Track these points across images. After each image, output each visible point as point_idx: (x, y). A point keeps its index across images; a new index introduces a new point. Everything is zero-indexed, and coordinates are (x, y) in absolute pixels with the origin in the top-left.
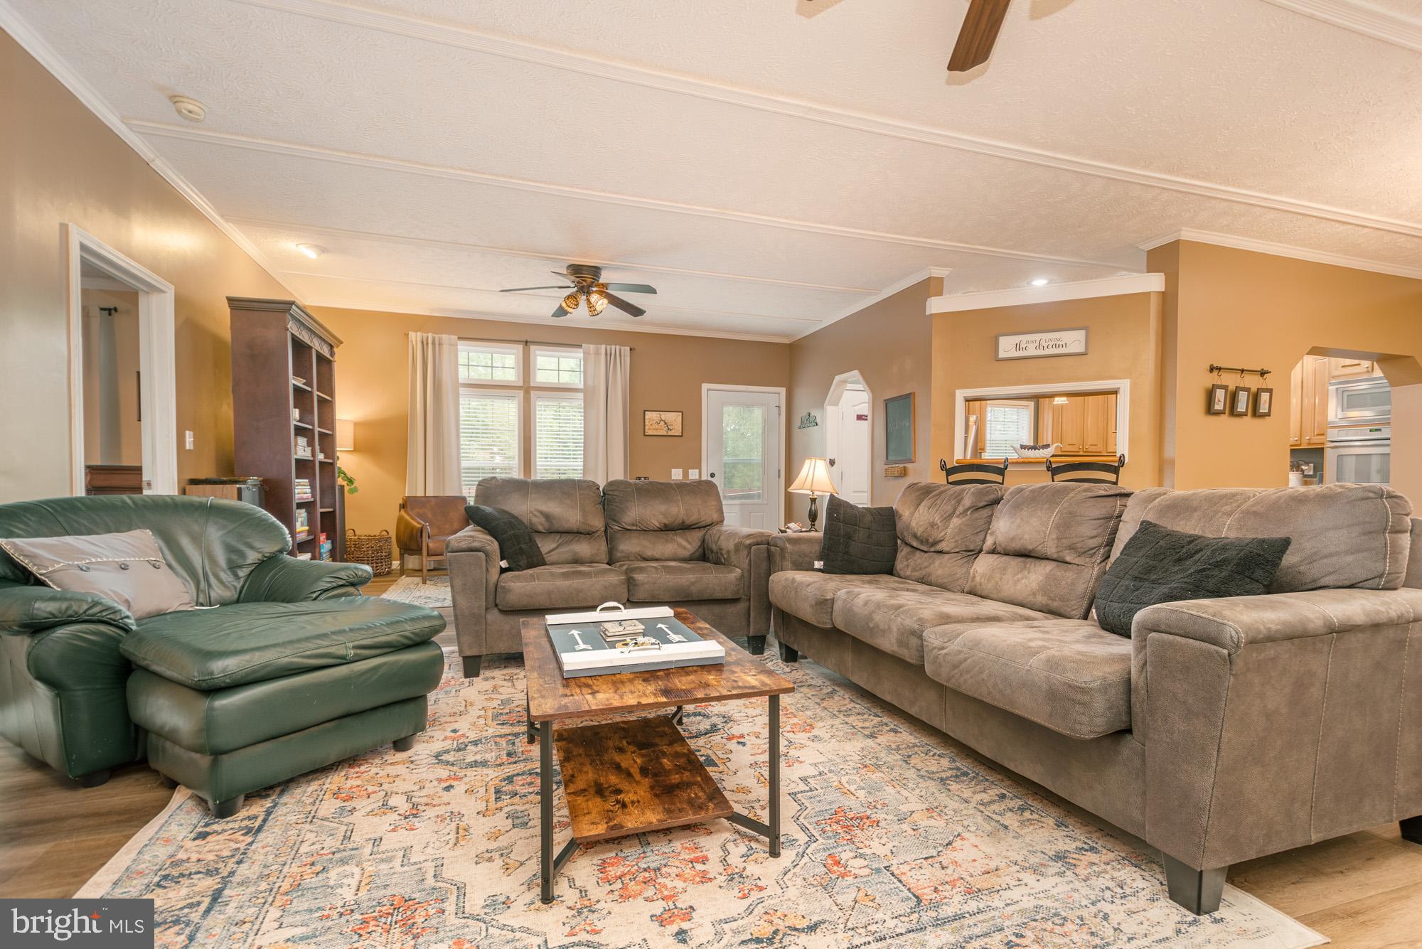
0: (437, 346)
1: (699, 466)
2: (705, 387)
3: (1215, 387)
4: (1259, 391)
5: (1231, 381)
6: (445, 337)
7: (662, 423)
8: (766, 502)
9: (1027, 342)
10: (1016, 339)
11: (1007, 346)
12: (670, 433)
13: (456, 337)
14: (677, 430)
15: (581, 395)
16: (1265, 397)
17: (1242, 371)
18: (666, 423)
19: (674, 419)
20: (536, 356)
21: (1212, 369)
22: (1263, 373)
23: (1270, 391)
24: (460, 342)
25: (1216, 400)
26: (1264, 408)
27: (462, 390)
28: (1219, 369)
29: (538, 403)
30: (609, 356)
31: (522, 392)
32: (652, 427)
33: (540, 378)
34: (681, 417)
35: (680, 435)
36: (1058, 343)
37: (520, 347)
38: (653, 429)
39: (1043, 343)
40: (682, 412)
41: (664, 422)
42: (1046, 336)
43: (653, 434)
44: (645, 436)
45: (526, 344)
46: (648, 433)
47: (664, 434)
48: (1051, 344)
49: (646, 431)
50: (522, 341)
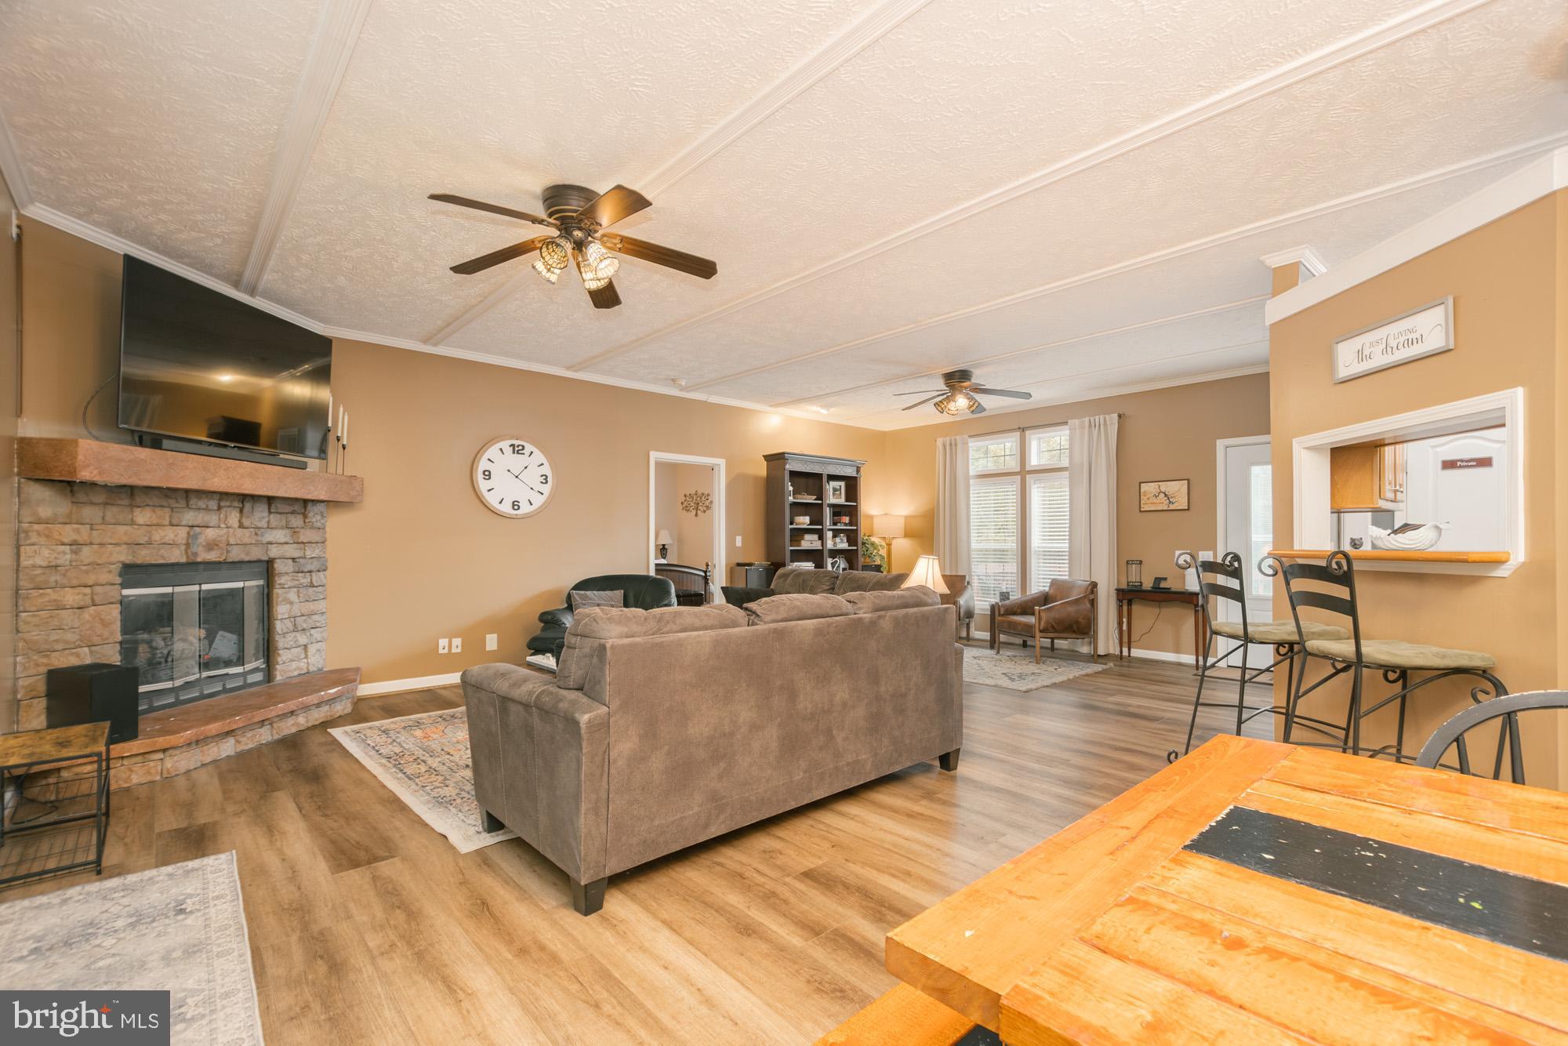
0: (953, 447)
1: (1214, 548)
2: (1221, 444)
6: (959, 436)
7: (1162, 495)
11: (1347, 357)
12: (1172, 507)
13: (966, 436)
14: (1182, 503)
15: (1066, 474)
18: (1166, 495)
19: (1178, 489)
20: (1030, 439)
24: (970, 440)
27: (972, 482)
29: (1033, 487)
30: (1093, 428)
31: (1019, 477)
32: (1150, 501)
33: (1034, 461)
34: (1186, 487)
35: (1186, 508)
36: (1410, 336)
37: (1018, 434)
38: (1152, 503)
39: (1393, 343)
40: (1188, 480)
41: (1165, 493)
42: (1393, 329)
43: (1152, 509)
44: (1140, 511)
45: (1023, 430)
46: (1145, 508)
47: (1166, 508)
48: (1402, 339)
49: (1142, 506)
50: (1019, 428)
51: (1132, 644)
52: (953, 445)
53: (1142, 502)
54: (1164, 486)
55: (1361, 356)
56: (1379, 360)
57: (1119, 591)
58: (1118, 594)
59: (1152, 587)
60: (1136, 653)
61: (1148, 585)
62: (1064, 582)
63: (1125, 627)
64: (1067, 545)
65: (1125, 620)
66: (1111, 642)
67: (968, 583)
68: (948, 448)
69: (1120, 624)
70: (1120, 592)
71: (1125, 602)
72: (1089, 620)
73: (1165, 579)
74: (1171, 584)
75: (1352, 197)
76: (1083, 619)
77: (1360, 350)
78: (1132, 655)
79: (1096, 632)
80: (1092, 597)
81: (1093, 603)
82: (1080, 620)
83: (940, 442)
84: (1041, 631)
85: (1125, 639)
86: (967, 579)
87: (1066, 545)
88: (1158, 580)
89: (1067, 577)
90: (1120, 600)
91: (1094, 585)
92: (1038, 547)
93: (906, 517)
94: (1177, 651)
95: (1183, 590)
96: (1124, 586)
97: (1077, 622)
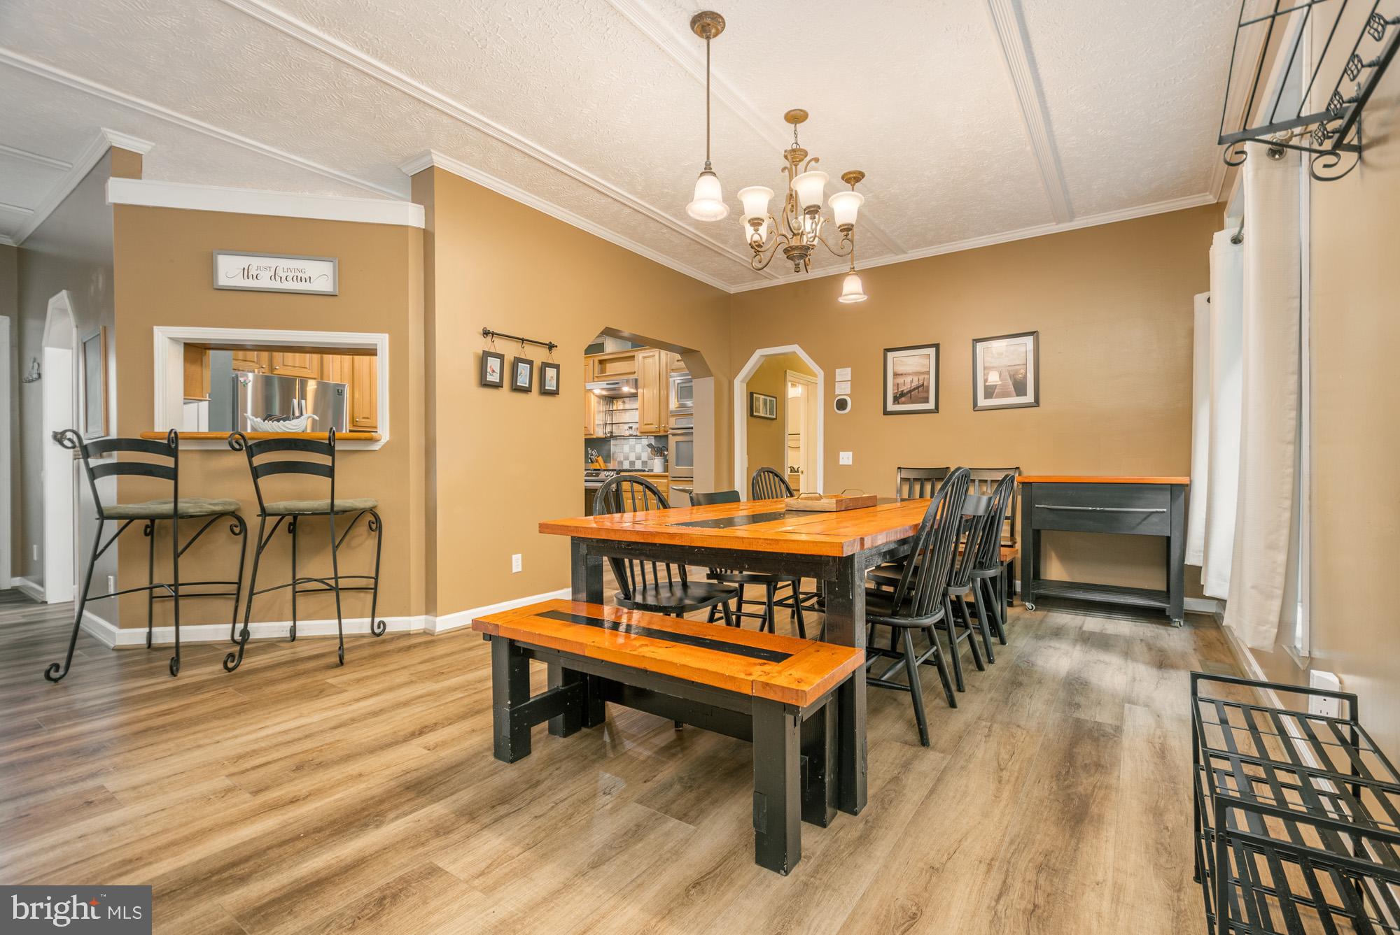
3: (486, 355)
4: (545, 365)
5: (510, 350)
9: (258, 268)
10: (243, 261)
11: (230, 270)
16: (551, 373)
17: (523, 340)
21: (486, 333)
22: (551, 347)
23: (557, 367)
25: (489, 370)
26: (551, 386)
28: (493, 334)
36: (300, 275)
39: (280, 273)
42: (283, 264)
48: (291, 275)
55: (246, 272)
56: (265, 282)
75: (248, 140)
77: (246, 268)
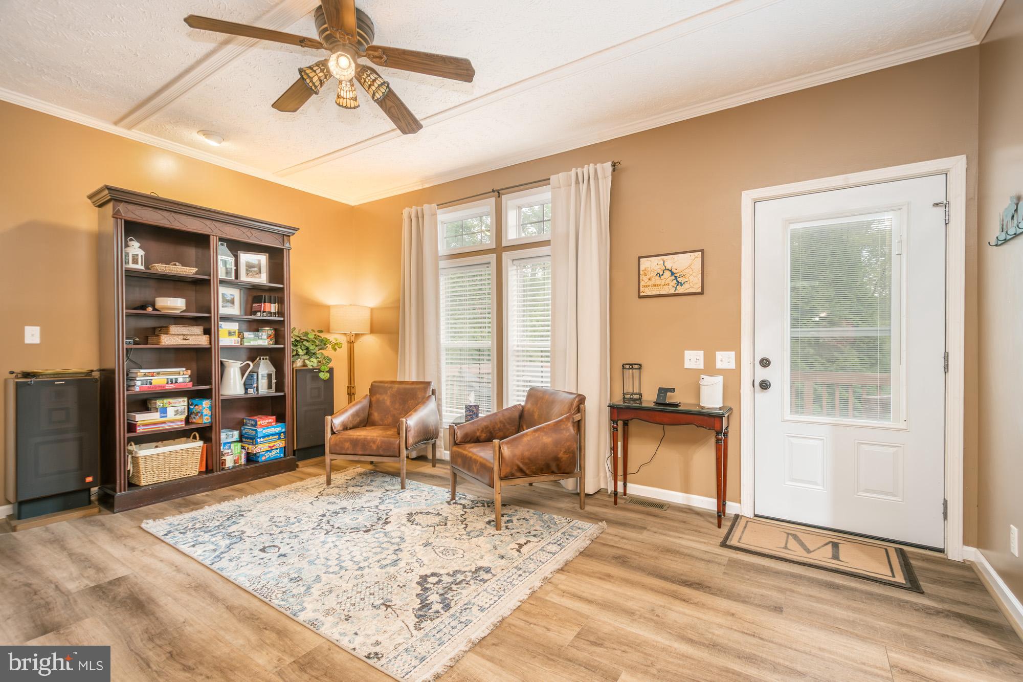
0: (420, 219)
1: (734, 345)
2: (747, 197)
6: (426, 207)
7: (668, 274)
8: (903, 425)
12: (681, 290)
13: (434, 206)
14: (694, 284)
18: (673, 274)
19: (689, 264)
20: (506, 205)
29: (510, 269)
30: (581, 183)
31: (495, 255)
32: (653, 282)
33: (512, 235)
34: (699, 260)
35: (699, 290)
37: (492, 200)
38: (655, 285)
40: (702, 251)
41: (671, 271)
43: (654, 293)
44: (640, 297)
45: (498, 193)
46: (646, 292)
47: (672, 291)
49: (642, 289)
50: (493, 191)
51: (628, 476)
52: (420, 217)
53: (642, 284)
54: (671, 261)
57: (613, 408)
58: (612, 413)
59: (657, 403)
60: (635, 489)
61: (649, 398)
62: (545, 392)
63: (620, 454)
64: (549, 343)
65: (620, 444)
66: (602, 474)
67: (434, 392)
68: (414, 219)
69: (614, 449)
70: (615, 410)
71: (620, 423)
72: (573, 453)
73: (673, 390)
74: (682, 398)
76: (565, 452)
78: (628, 492)
79: (582, 468)
80: (577, 417)
81: (579, 426)
82: (561, 455)
83: (406, 212)
84: (501, 479)
85: (620, 472)
86: (432, 387)
87: (547, 344)
88: (663, 391)
89: (549, 385)
90: (613, 420)
91: (582, 400)
92: (518, 346)
93: (372, 310)
94: (686, 489)
95: (697, 409)
96: (618, 400)
97: (557, 459)
